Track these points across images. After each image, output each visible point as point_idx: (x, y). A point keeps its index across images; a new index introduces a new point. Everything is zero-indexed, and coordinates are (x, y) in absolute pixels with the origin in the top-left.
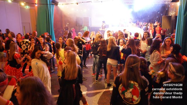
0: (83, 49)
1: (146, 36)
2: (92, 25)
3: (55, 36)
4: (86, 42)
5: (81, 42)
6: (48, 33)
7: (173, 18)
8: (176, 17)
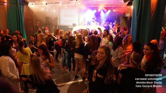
0: (54, 45)
1: (106, 33)
2: (61, 24)
3: (26, 34)
4: (57, 39)
5: (52, 40)
6: (19, 32)
7: (129, 19)
8: (131, 18)
